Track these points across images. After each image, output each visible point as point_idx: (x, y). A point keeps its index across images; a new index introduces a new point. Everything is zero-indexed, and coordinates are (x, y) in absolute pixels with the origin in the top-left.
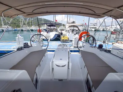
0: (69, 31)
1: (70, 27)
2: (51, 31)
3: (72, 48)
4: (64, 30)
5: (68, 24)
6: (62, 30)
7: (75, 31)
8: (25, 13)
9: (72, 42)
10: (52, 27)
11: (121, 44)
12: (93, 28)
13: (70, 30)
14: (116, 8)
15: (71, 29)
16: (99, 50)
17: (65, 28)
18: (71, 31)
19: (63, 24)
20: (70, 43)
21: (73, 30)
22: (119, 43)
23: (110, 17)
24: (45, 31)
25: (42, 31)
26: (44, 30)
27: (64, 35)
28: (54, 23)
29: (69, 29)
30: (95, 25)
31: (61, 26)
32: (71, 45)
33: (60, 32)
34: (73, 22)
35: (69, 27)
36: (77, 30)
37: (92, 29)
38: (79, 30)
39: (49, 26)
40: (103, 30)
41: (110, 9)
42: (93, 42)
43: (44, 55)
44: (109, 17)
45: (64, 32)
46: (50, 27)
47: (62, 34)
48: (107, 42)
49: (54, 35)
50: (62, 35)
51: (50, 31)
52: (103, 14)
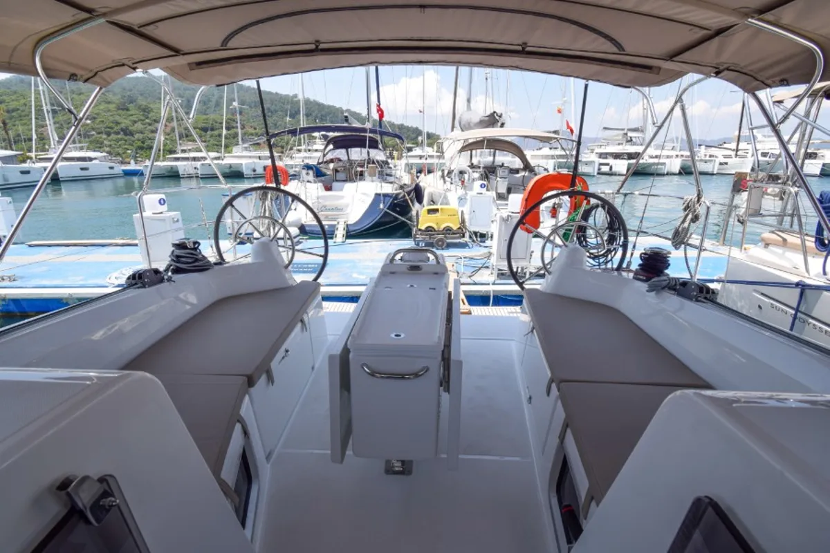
0: (462, 173)
1: (469, 147)
2: (352, 173)
3: (488, 282)
4: (429, 172)
5: (457, 132)
6: (420, 172)
7: (500, 172)
8: (177, 52)
9: (488, 243)
10: (357, 154)
11: (779, 251)
12: (617, 156)
13: (472, 166)
14: (747, 15)
15: (475, 161)
16: (643, 286)
17: (441, 156)
18: (476, 175)
19: (429, 136)
20: (476, 251)
21: (489, 172)
22: (767, 245)
23: (717, 73)
24: (311, 177)
25: (295, 176)
26: (308, 167)
27: (433, 202)
28: (368, 125)
29: (462, 162)
30: (630, 141)
31: (417, 144)
32: (479, 264)
33: (407, 179)
34: (493, 120)
35: (463, 149)
36: (517, 171)
37: (611, 161)
38: (527, 167)
39: (336, 147)
40: (685, 171)
41: (713, 19)
42: (612, 240)
43: (297, 318)
44: (708, 75)
45: (430, 184)
46: (341, 153)
47: (418, 193)
48: (695, 240)
49: (369, 200)
50: (420, 200)
51: (341, 176)
52: (672, 56)
